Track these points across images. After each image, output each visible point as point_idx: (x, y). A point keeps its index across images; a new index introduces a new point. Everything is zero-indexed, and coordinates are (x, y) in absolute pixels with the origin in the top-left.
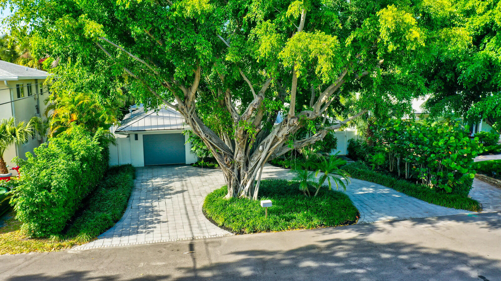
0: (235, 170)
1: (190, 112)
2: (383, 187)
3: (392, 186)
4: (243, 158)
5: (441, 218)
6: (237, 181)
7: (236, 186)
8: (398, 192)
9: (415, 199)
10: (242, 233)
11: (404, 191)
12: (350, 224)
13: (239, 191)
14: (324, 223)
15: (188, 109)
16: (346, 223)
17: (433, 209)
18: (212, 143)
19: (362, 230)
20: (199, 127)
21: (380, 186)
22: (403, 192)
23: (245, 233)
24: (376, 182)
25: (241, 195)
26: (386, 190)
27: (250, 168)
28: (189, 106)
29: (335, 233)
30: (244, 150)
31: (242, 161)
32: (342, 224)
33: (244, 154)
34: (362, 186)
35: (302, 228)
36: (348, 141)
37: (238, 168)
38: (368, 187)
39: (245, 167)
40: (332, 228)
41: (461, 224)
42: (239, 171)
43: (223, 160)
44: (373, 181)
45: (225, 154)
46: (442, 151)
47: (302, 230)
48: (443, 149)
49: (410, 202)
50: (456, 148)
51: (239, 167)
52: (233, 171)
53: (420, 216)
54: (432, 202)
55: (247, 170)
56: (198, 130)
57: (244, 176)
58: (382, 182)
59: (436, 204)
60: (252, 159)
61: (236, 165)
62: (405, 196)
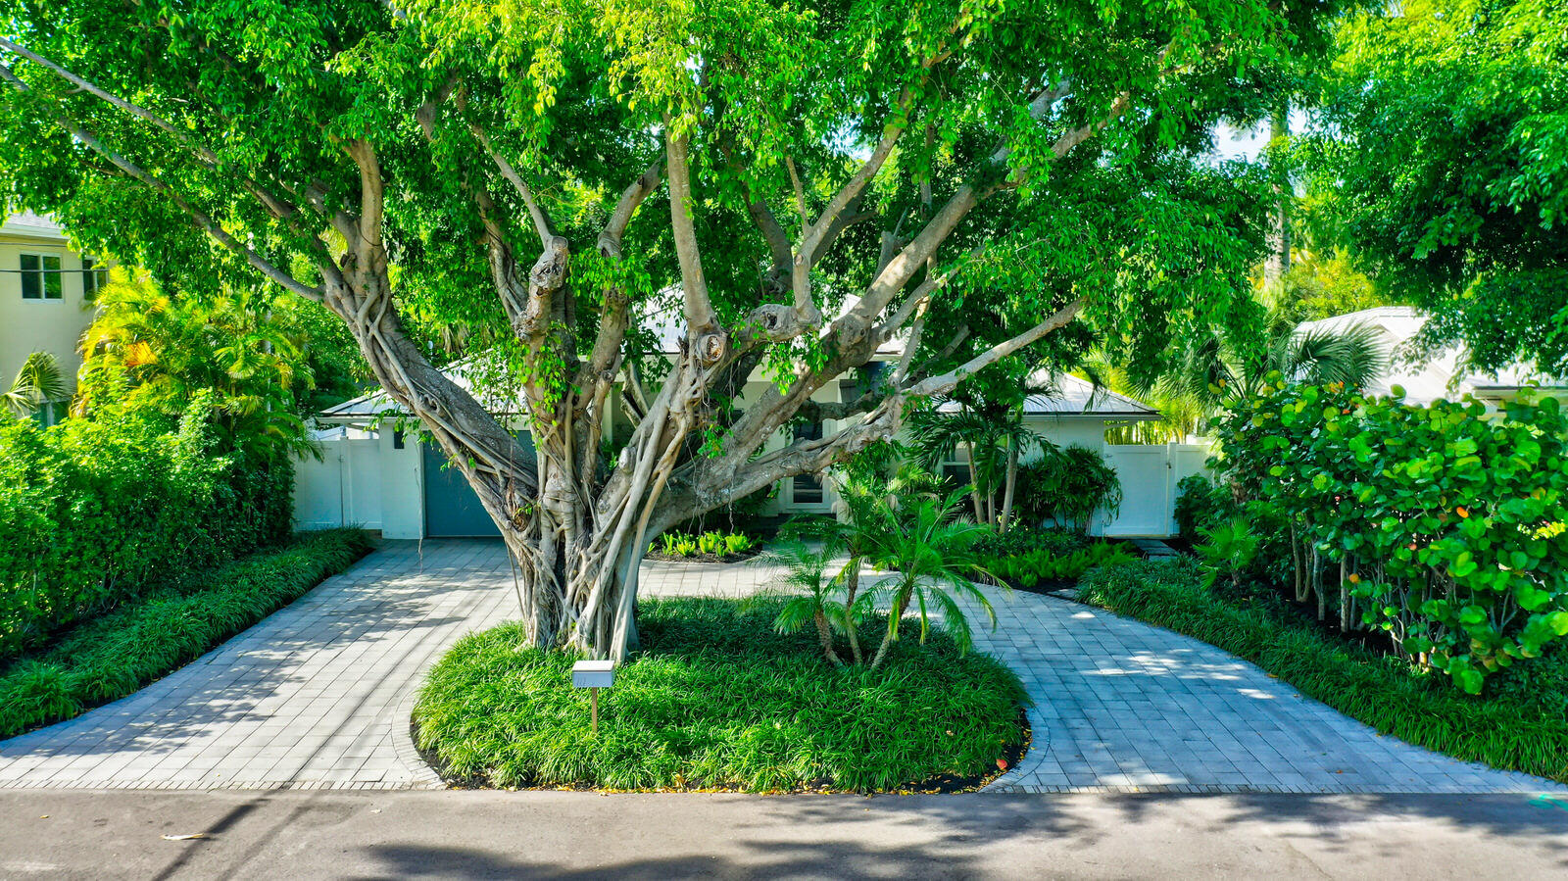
0: (545, 541)
1: (362, 313)
2: (1222, 655)
3: (1252, 652)
4: (569, 497)
5: (1391, 802)
6: (552, 582)
7: (552, 605)
8: (1270, 681)
9: (1321, 712)
10: (477, 779)
11: (1290, 674)
12: (946, 790)
13: (561, 624)
14: (836, 776)
15: (358, 301)
16: (931, 786)
17: (1380, 757)
18: (454, 434)
19: (981, 819)
20: (400, 371)
21: (1209, 652)
22: (1289, 678)
23: (490, 786)
24: (1201, 637)
25: (571, 640)
26: (1229, 670)
27: (597, 536)
28: (358, 290)
29: (857, 820)
30: (567, 463)
31: (563, 508)
32: (908, 786)
33: (569, 481)
34: (1133, 646)
35: (734, 786)
36: (1180, 485)
37: (555, 535)
38: (1159, 651)
39: (581, 531)
40: (858, 798)
41: (1474, 836)
42: (559, 546)
43: (502, 504)
44: (1187, 631)
45: (507, 480)
46: (1427, 505)
47: (729, 794)
48: (1429, 497)
49: (1293, 723)
50: (1490, 489)
51: (557, 530)
52: (537, 546)
53: (1291, 784)
54: (1390, 731)
55: (588, 542)
56: (399, 383)
57: (577, 568)
58: (1219, 638)
59: (1406, 739)
60: (601, 502)
61: (545, 522)
62: (1292, 695)
